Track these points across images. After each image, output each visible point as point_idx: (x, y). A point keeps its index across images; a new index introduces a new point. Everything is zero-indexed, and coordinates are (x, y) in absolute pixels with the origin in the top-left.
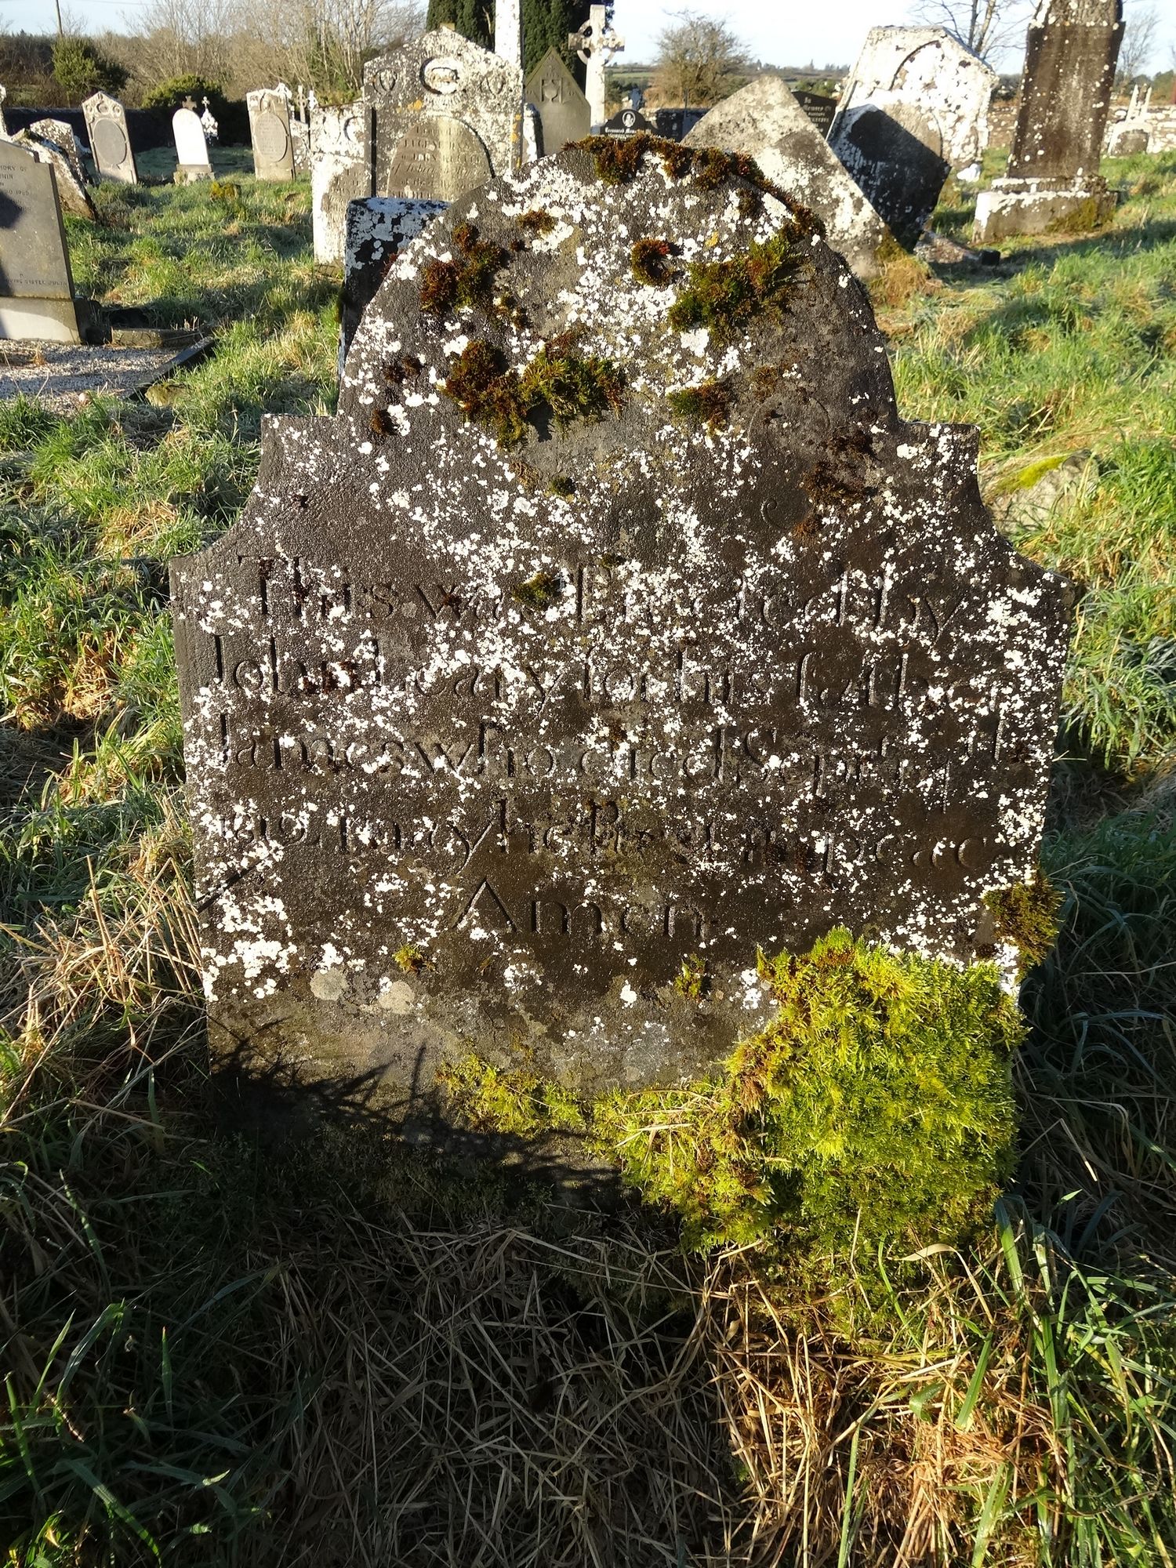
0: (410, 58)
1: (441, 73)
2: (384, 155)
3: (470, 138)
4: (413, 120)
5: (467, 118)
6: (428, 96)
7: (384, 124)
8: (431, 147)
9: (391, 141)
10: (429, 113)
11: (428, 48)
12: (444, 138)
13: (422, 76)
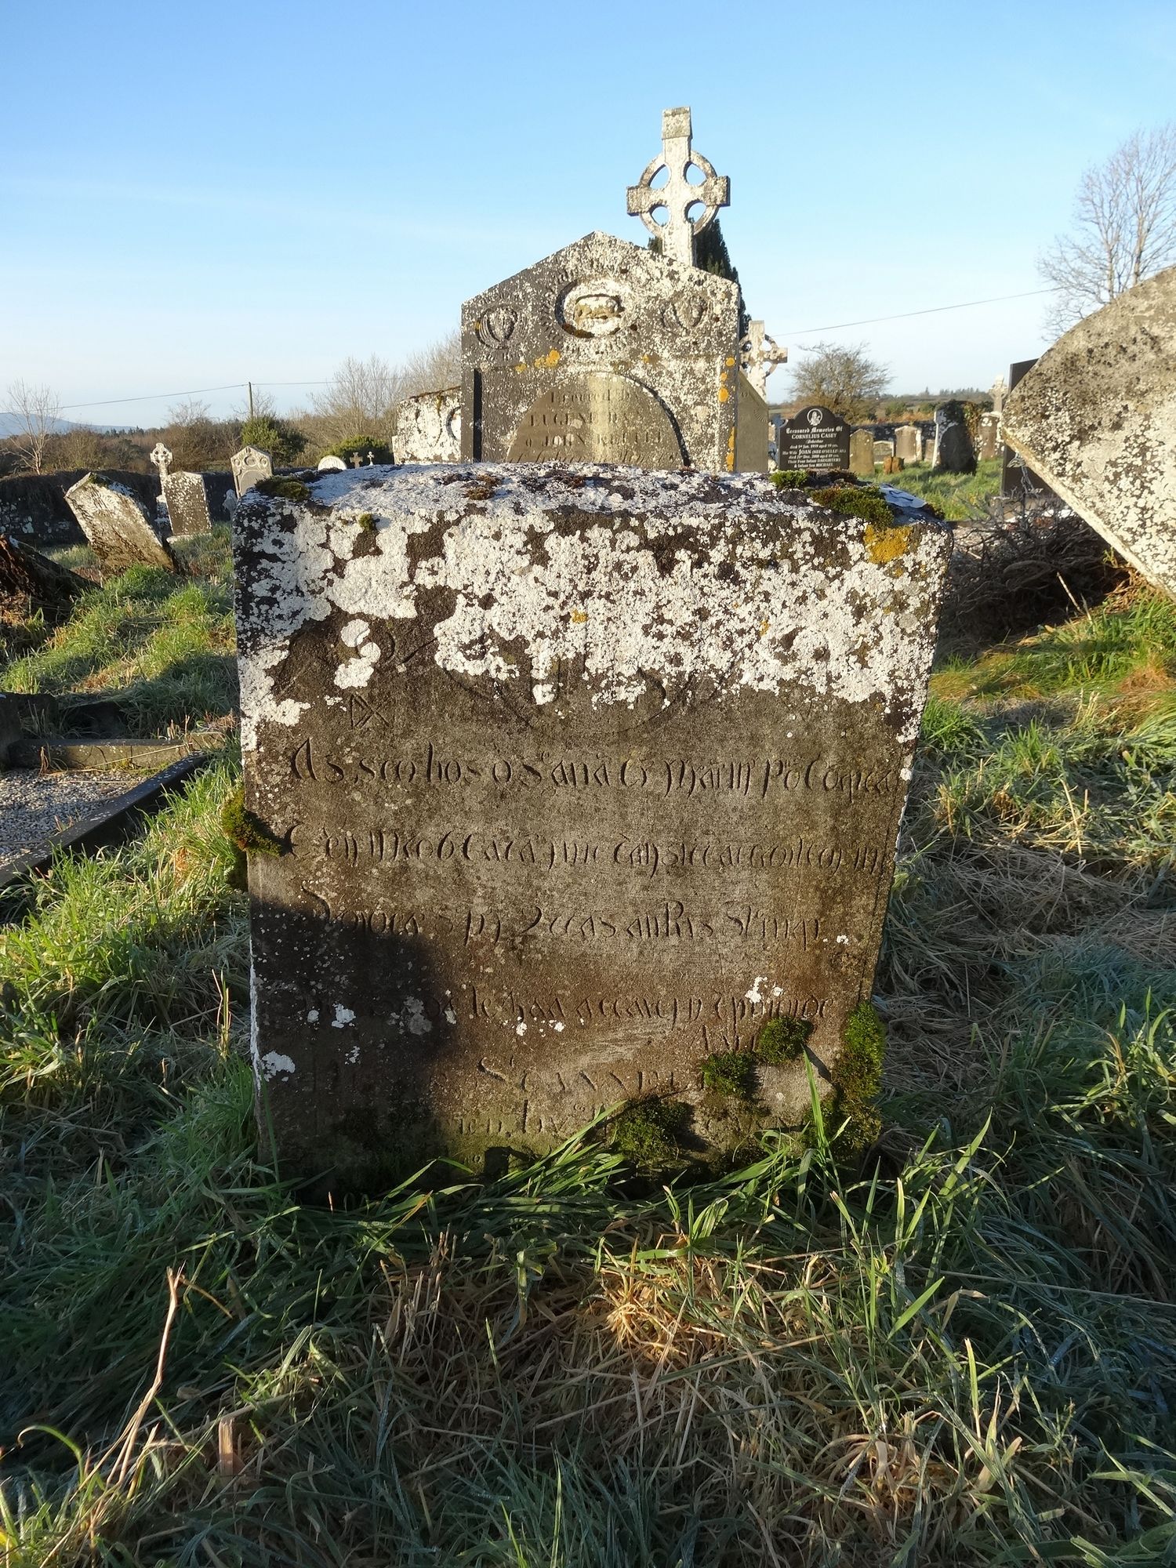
0: (538, 286)
1: (593, 304)
2: (495, 443)
3: (644, 403)
4: (544, 383)
5: (639, 372)
6: (570, 342)
7: (496, 395)
8: (577, 423)
9: (507, 421)
10: (571, 370)
11: (570, 267)
12: (598, 406)
13: (559, 310)
